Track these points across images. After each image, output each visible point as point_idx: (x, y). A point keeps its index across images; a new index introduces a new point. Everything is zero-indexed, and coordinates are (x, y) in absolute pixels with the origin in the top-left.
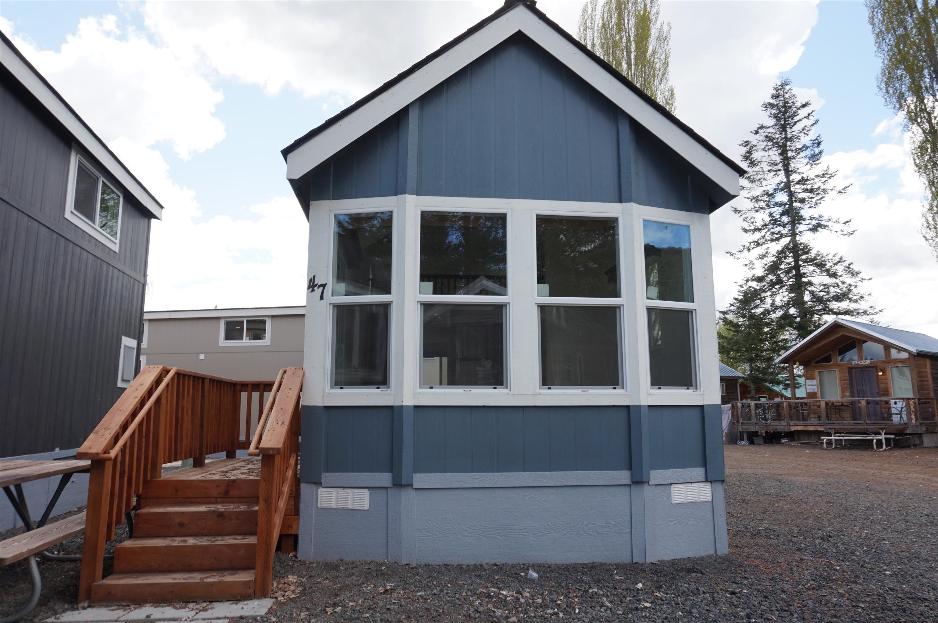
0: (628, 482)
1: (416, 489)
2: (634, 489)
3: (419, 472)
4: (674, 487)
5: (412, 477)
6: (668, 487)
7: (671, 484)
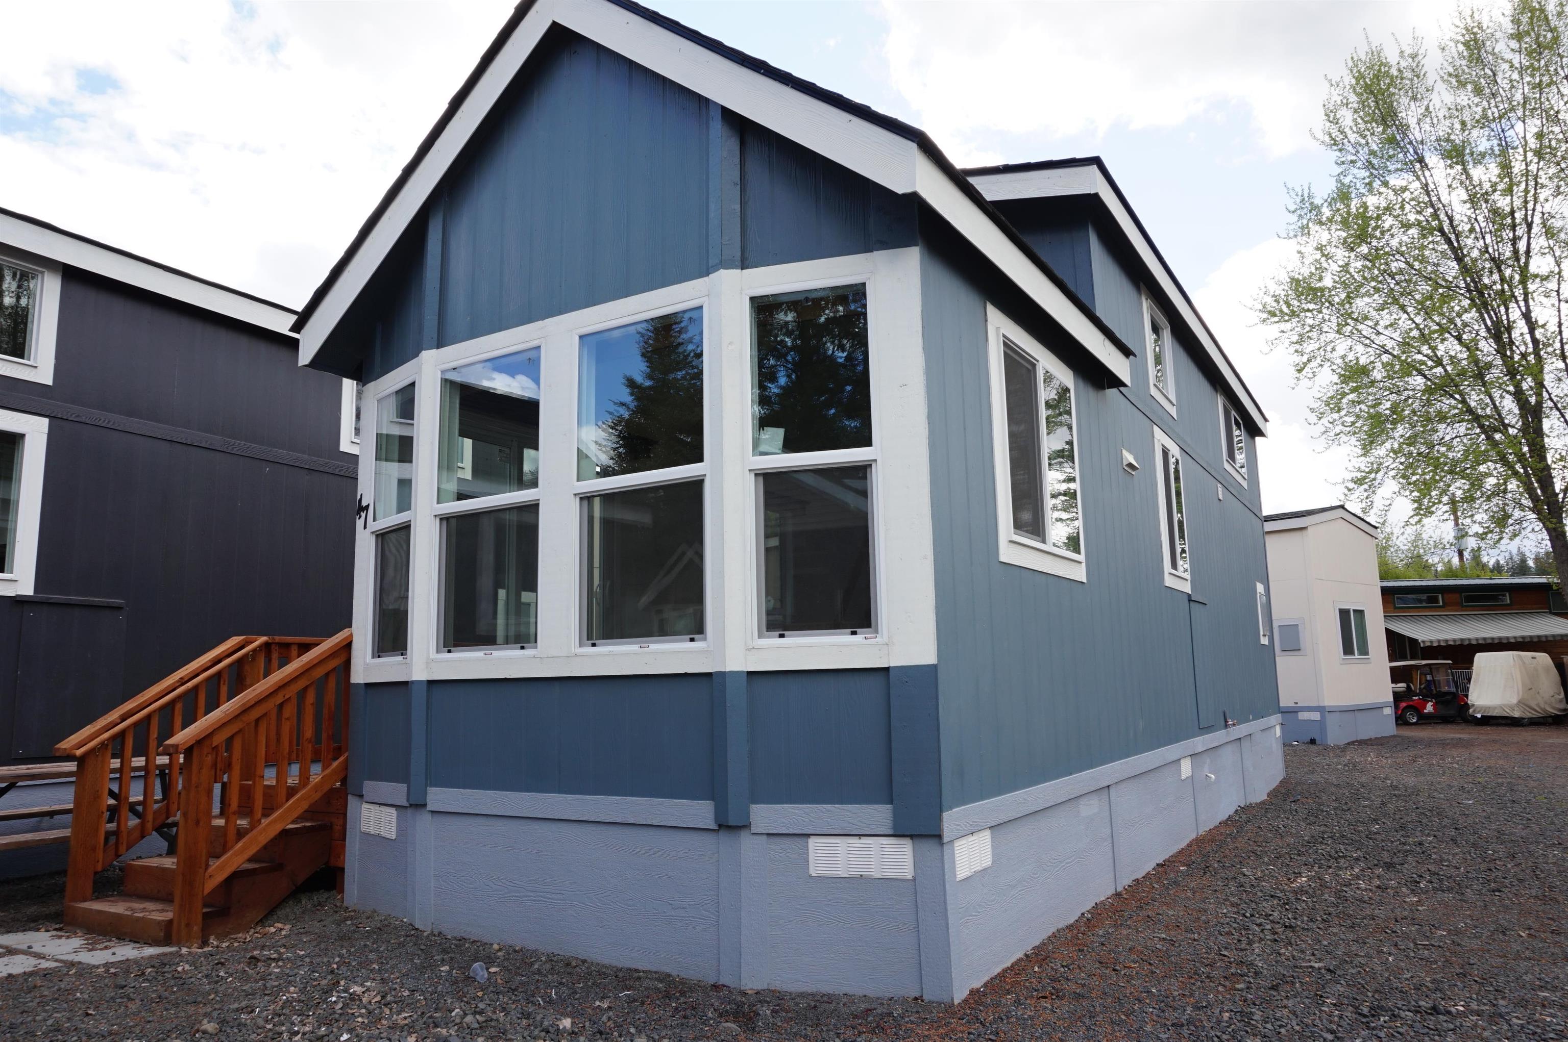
0: (713, 826)
1: (432, 812)
2: (724, 838)
3: (436, 786)
4: (812, 841)
5: (425, 794)
6: (803, 839)
7: (809, 835)
